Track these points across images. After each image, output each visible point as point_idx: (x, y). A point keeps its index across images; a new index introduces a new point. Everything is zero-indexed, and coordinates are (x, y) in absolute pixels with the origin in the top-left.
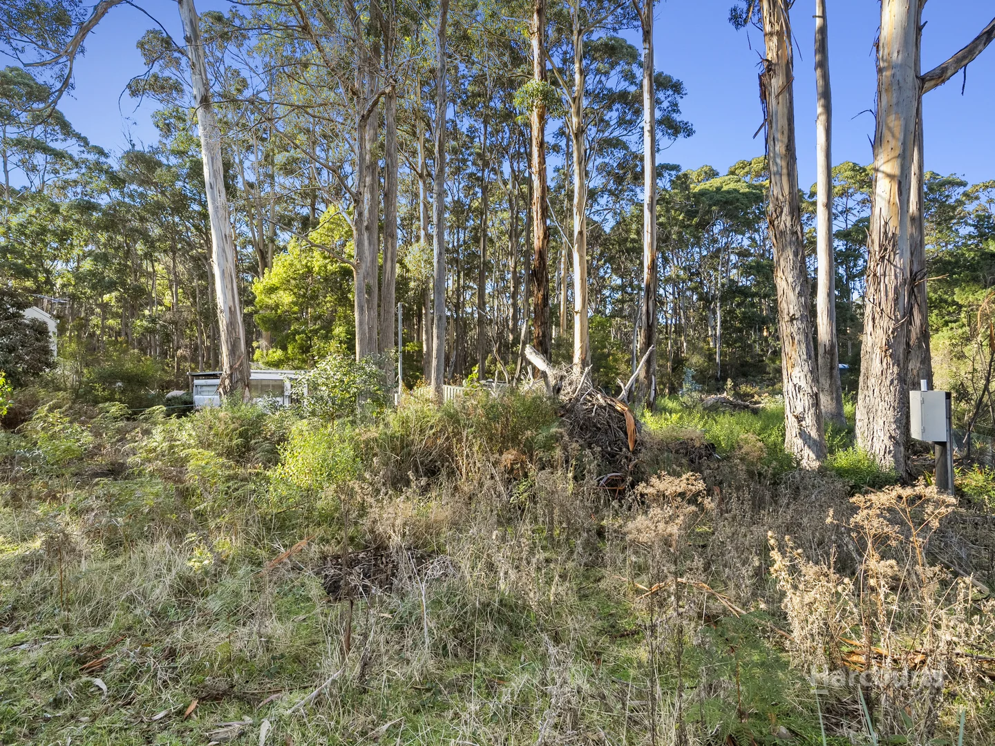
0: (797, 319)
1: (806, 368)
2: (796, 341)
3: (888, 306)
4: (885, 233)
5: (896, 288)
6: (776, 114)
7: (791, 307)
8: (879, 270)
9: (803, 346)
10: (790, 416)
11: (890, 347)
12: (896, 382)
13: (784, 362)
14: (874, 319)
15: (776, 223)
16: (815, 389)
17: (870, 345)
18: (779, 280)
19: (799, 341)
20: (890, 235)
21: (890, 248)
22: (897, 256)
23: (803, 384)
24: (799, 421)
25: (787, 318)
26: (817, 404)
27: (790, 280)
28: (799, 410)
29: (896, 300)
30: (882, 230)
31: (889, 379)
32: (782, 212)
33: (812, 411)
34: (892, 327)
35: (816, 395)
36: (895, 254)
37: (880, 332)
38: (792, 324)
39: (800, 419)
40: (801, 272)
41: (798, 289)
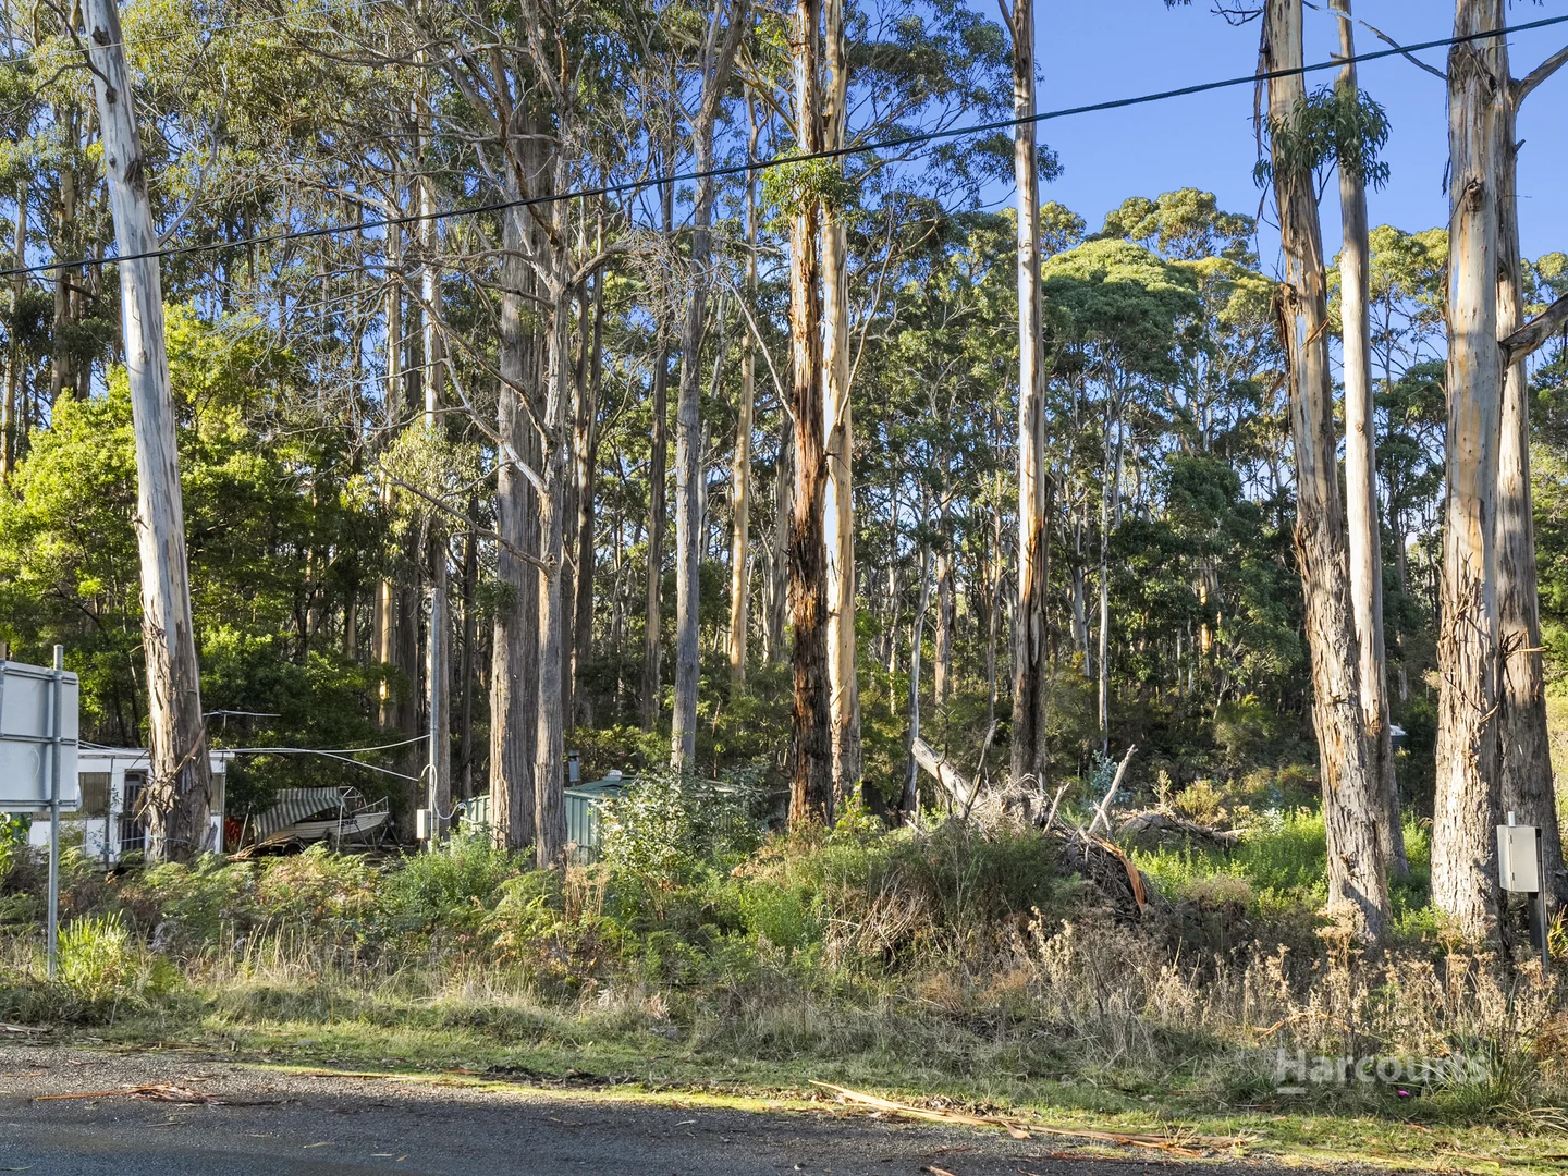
0: (1343, 702)
1: (1358, 782)
2: (1342, 738)
3: (1472, 688)
4: (1465, 577)
5: (1481, 661)
6: (1305, 373)
7: (1334, 681)
8: (1459, 633)
9: (1354, 746)
10: (1336, 859)
11: (1475, 752)
12: (1485, 806)
13: (1324, 771)
14: (1452, 707)
15: (1308, 544)
16: (1372, 816)
17: (1448, 746)
18: (1314, 637)
19: (1347, 738)
20: (1471, 581)
21: (1472, 601)
22: (1482, 613)
23: (1354, 806)
24: (1350, 868)
25: (1328, 699)
26: (1375, 841)
27: (1332, 638)
28: (1350, 849)
29: (1482, 680)
30: (1461, 572)
31: (1476, 800)
32: (1316, 528)
33: (1369, 851)
34: (1477, 721)
35: (1374, 824)
36: (1479, 610)
37: (1461, 728)
38: (1337, 710)
39: (1350, 864)
40: (1347, 626)
41: (1343, 654)
